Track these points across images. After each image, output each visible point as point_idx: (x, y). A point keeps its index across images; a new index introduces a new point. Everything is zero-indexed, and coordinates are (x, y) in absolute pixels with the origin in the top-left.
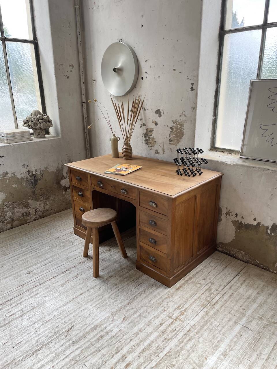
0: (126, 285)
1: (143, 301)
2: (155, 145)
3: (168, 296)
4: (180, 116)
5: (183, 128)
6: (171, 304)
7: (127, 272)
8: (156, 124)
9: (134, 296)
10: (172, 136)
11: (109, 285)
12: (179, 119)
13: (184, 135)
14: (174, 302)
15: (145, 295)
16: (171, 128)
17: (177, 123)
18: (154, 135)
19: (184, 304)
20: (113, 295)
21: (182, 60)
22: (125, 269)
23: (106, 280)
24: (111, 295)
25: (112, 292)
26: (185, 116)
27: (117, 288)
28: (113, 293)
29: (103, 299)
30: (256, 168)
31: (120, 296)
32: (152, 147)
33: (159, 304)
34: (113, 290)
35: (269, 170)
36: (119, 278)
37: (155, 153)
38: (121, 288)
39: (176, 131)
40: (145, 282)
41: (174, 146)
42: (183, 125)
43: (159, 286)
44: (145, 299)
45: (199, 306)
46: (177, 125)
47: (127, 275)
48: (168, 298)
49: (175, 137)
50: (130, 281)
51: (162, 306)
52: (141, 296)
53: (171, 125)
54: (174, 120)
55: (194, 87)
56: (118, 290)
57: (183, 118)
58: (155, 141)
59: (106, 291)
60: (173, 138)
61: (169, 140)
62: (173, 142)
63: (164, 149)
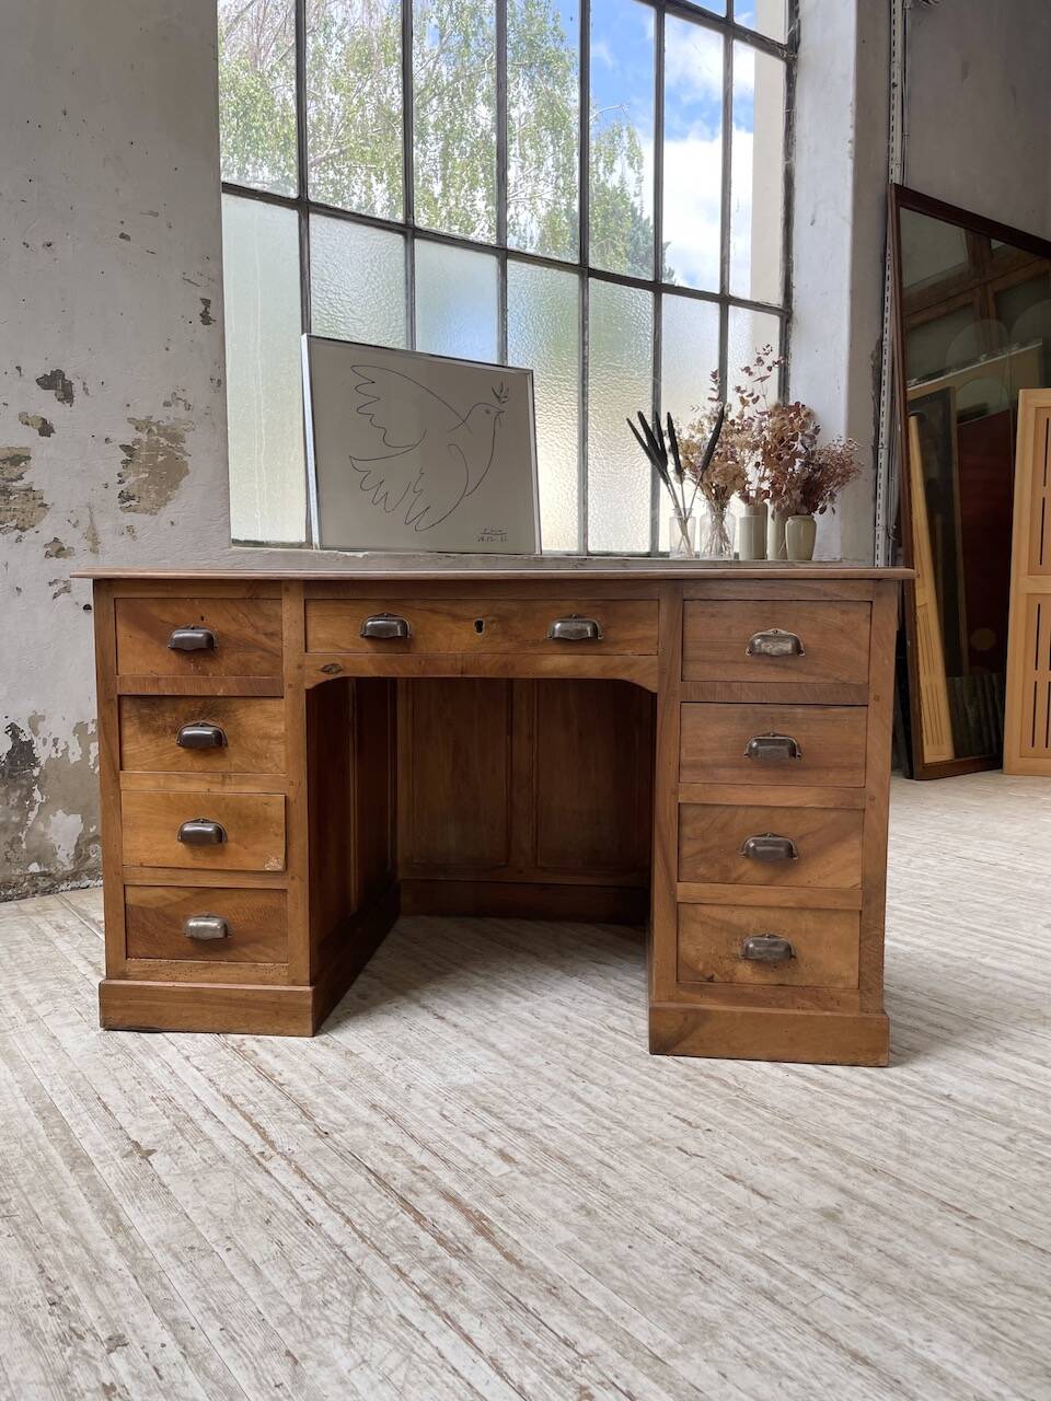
2: (40, 519)
4: (167, 404)
5: (181, 449)
8: (46, 429)
10: (132, 479)
12: (161, 415)
13: (187, 472)
16: (125, 448)
17: (154, 428)
18: (33, 476)
21: (156, 215)
26: (188, 408)
32: (23, 529)
37: (48, 555)
39: (152, 458)
41: (147, 517)
42: (182, 437)
46: (155, 438)
49: (145, 481)
53: (127, 435)
54: (141, 416)
55: (212, 312)
57: (178, 411)
58: (40, 502)
60: (136, 487)
61: (120, 496)
62: (141, 503)
63: (94, 535)
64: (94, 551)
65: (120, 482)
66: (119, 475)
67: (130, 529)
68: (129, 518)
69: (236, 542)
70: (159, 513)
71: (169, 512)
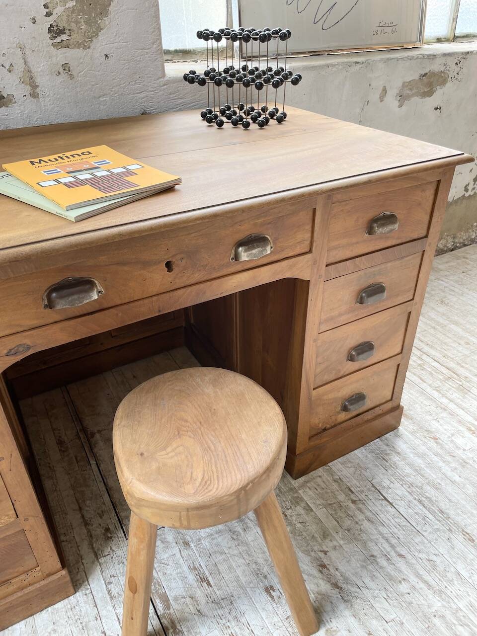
0: (376, 529)
1: (453, 499)
3: (432, 440)
6: (459, 441)
7: (308, 509)
9: (430, 516)
10: (58, 10)
11: (372, 585)
14: (453, 435)
15: (427, 488)
19: (460, 418)
20: (427, 577)
22: (288, 512)
23: (341, 588)
24: (429, 586)
25: (413, 579)
27: (388, 559)
28: (418, 576)
29: (449, 617)
30: (333, 65)
31: (434, 558)
33: (463, 466)
34: (400, 571)
35: (357, 63)
36: (335, 543)
38: (392, 546)
40: (367, 474)
43: (387, 445)
44: (443, 493)
45: (464, 397)
47: (321, 513)
48: (439, 440)
49: (73, 9)
50: (357, 513)
51: (471, 462)
52: (434, 499)
56: (401, 556)
59: (408, 598)
60: (65, 18)
61: (50, 30)
62: (72, 37)
63: (31, 78)
64: (34, 95)
65: (48, 15)
66: (46, 6)
67: (66, 67)
68: (62, 56)
69: (168, 52)
70: (93, 45)
71: (102, 43)
